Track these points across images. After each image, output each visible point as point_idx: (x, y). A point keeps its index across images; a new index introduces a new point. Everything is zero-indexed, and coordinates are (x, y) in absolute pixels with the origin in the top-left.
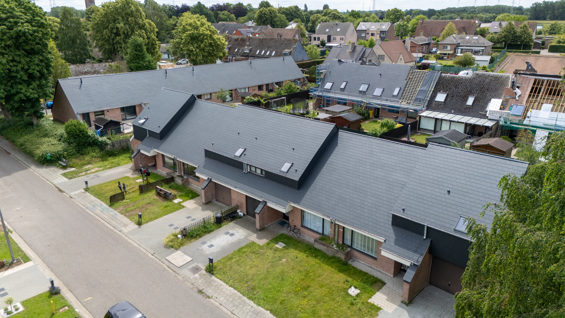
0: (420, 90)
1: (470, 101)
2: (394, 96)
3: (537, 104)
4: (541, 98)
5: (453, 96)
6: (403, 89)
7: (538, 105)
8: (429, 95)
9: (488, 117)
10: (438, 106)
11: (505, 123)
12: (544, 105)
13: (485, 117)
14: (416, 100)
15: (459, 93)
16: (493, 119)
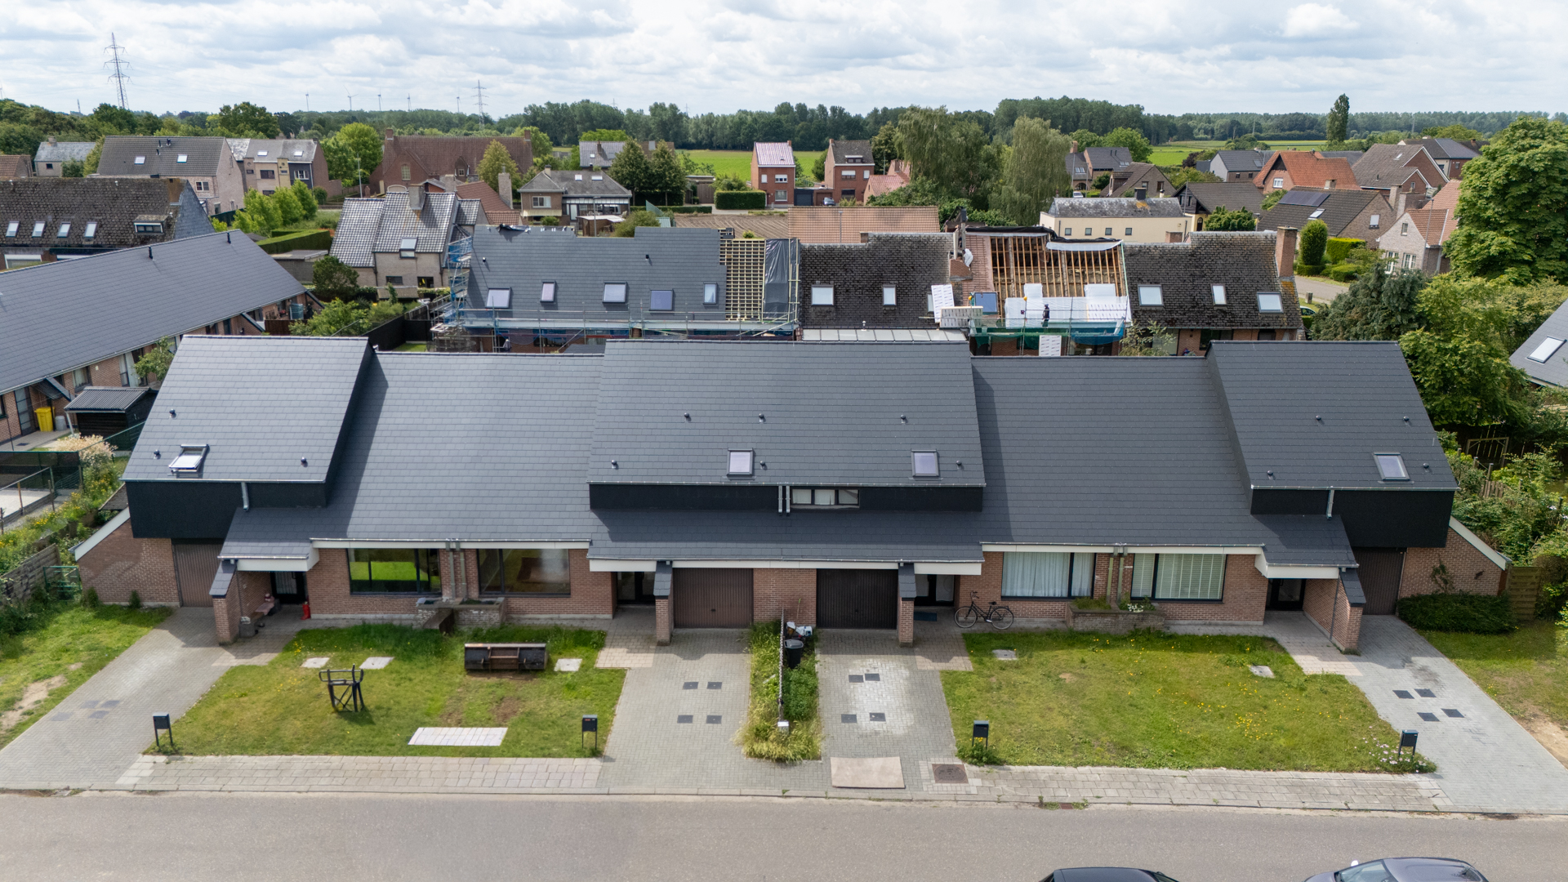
0: (768, 286)
1: (889, 296)
2: (708, 306)
3: (1013, 286)
4: (1017, 274)
5: (847, 291)
6: (723, 286)
7: (1018, 289)
8: (793, 293)
9: (938, 324)
10: (825, 316)
11: (979, 330)
12: (1027, 286)
13: (931, 324)
14: (769, 307)
15: (858, 281)
16: (950, 326)
